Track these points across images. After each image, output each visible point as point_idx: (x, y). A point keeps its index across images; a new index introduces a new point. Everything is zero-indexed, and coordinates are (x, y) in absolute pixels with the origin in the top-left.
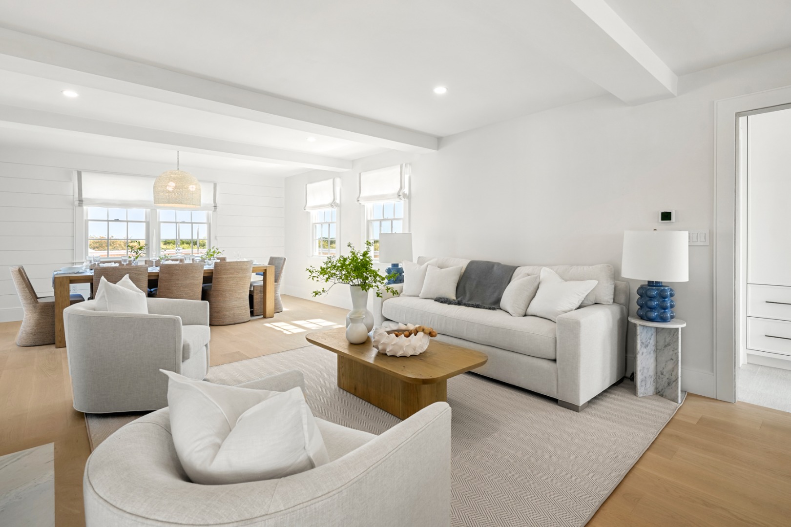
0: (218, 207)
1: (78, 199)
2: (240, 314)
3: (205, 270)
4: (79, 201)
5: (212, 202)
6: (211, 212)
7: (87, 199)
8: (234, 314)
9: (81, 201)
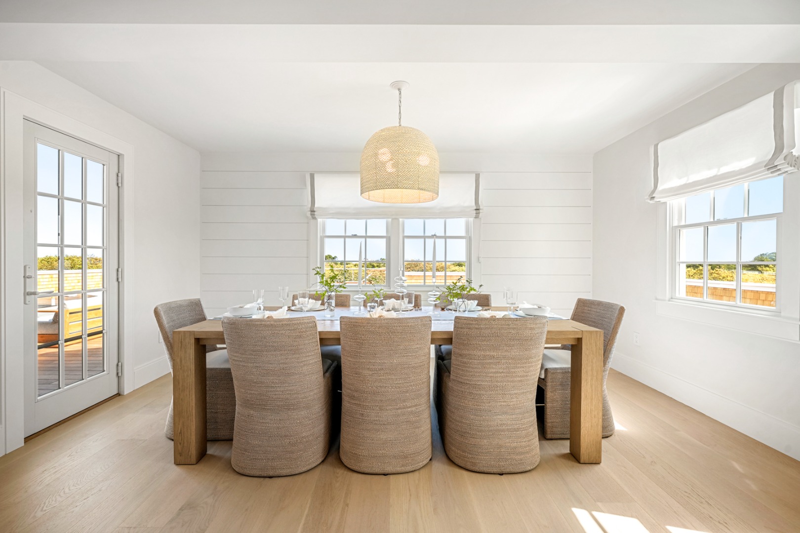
0: (481, 211)
1: (309, 210)
2: (515, 448)
3: (433, 333)
4: (311, 211)
5: (473, 203)
6: (471, 219)
7: (319, 208)
8: (500, 447)
9: (313, 211)
